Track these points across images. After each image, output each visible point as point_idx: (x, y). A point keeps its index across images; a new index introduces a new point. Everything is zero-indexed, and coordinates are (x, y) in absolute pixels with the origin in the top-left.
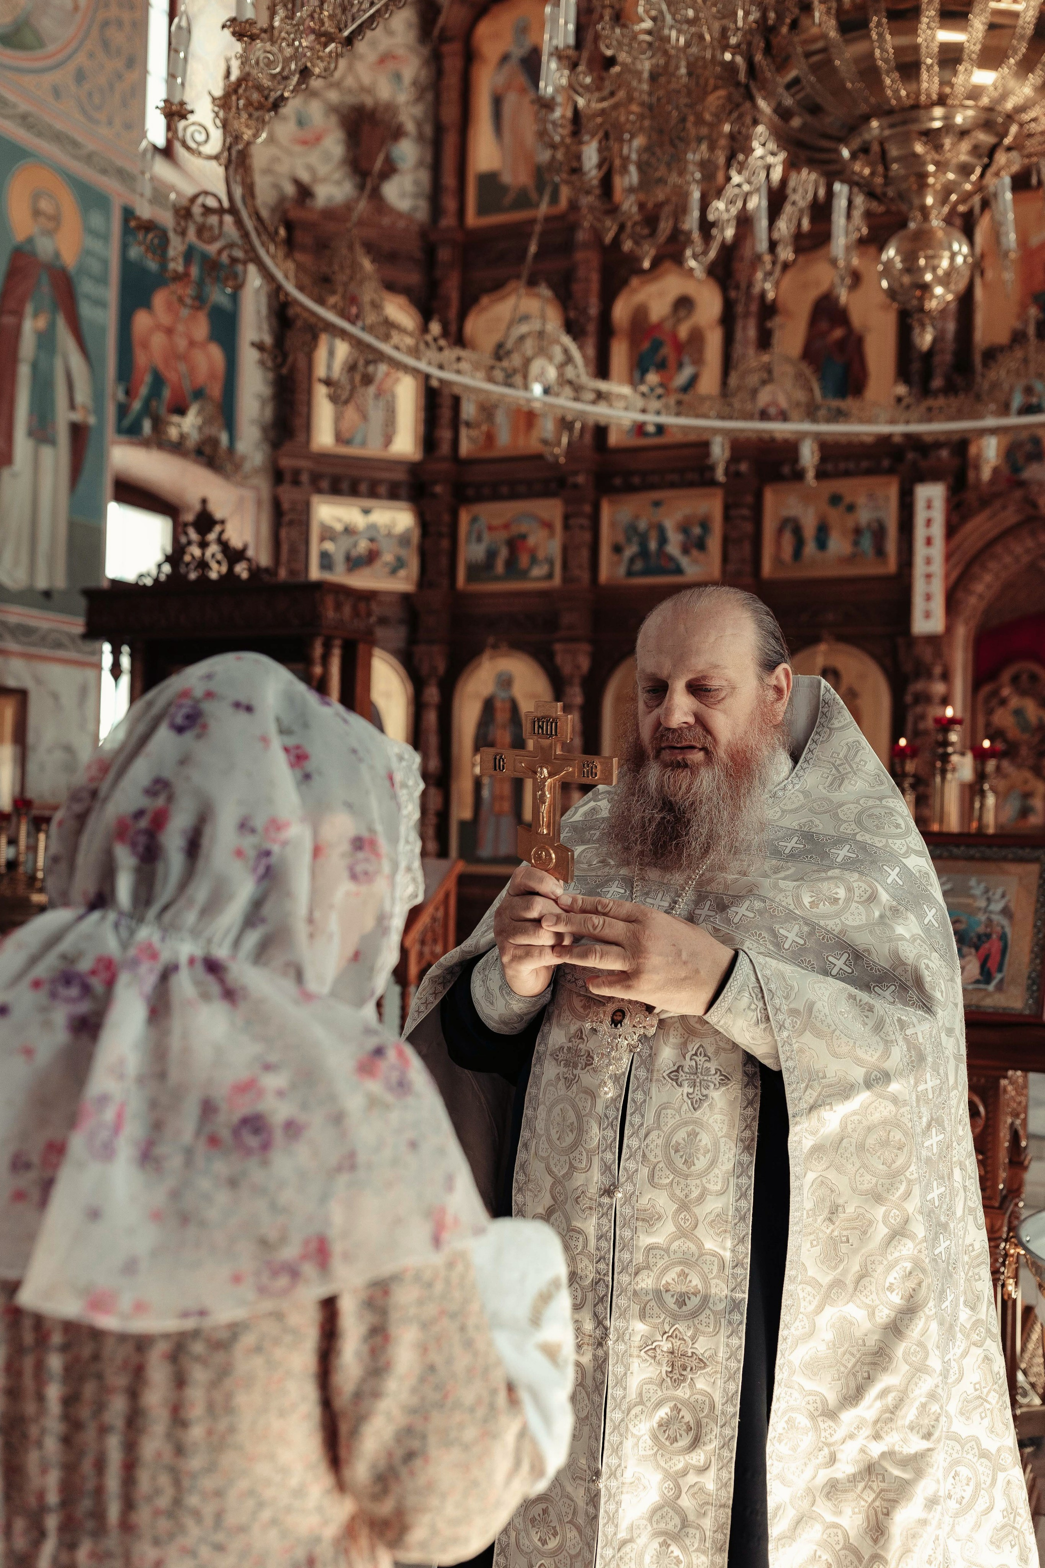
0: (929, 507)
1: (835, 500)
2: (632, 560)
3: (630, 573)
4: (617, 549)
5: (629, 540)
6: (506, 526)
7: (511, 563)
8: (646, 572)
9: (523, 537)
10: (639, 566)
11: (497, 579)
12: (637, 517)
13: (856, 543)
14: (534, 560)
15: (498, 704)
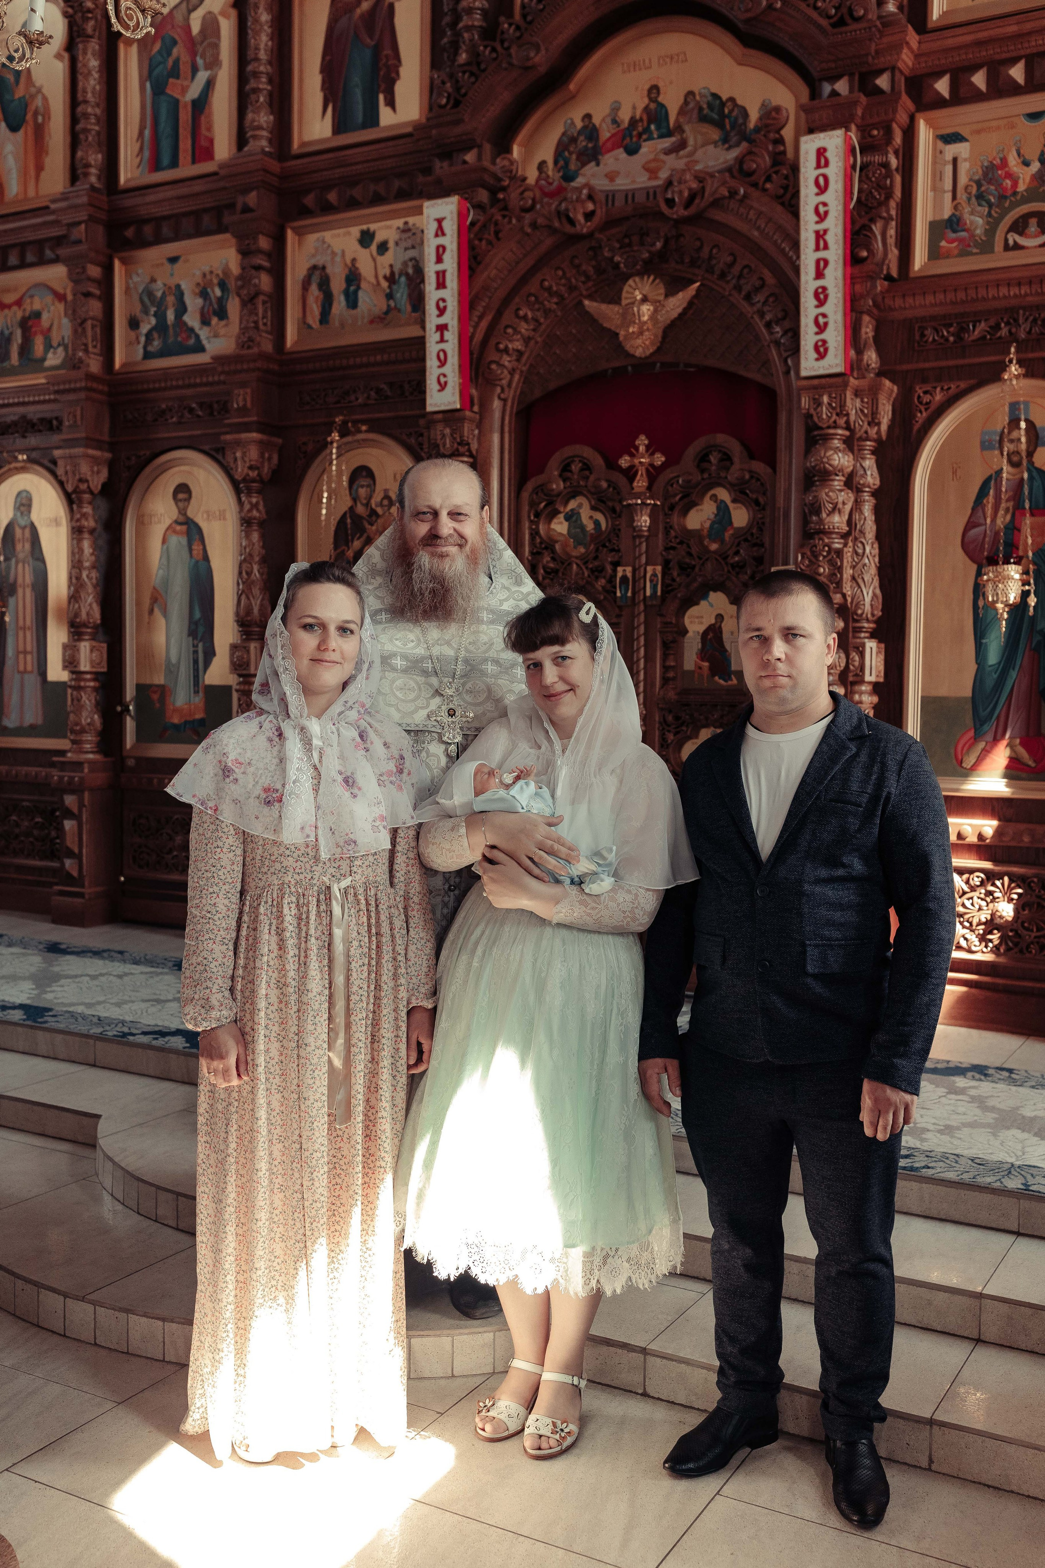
0: (440, 231)
1: (366, 239)
2: (149, 335)
3: (147, 355)
4: (134, 324)
5: (146, 312)
6: (19, 303)
7: (25, 349)
8: (163, 353)
9: (37, 315)
10: (156, 344)
11: (13, 372)
12: (153, 280)
13: (390, 296)
14: (48, 346)
15: (18, 532)
